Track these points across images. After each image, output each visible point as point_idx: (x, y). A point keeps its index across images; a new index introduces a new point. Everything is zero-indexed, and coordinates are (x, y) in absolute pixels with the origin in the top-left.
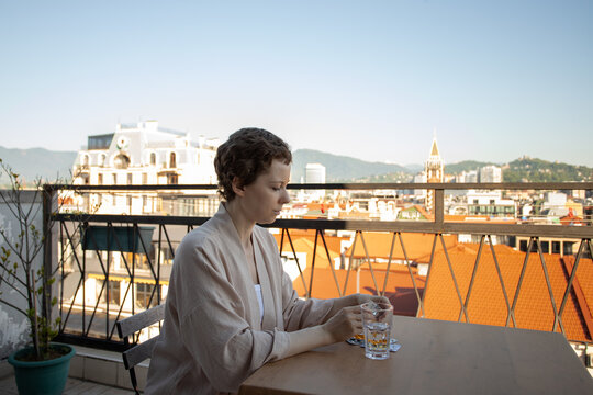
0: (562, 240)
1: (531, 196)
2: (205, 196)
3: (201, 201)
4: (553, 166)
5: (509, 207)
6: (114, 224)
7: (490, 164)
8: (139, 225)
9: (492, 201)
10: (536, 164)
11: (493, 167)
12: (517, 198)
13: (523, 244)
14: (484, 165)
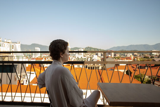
0: (97, 66)
1: (90, 56)
2: (8, 56)
3: (6, 57)
4: (94, 49)
5: (85, 58)
6: (5, 64)
7: (81, 48)
8: (14, 64)
9: (81, 57)
10: (91, 48)
11: (82, 49)
12: (87, 56)
13: (89, 67)
14: (79, 48)
